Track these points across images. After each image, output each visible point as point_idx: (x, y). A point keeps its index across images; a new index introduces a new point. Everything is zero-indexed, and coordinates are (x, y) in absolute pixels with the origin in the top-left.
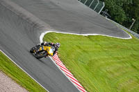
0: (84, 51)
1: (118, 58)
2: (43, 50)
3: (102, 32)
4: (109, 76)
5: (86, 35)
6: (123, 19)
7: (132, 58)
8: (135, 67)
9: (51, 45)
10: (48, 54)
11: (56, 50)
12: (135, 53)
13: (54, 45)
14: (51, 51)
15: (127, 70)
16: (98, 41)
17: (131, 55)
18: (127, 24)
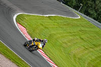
0: (46, 27)
1: (70, 33)
2: (34, 45)
3: (59, 14)
4: (64, 45)
5: (47, 16)
6: (74, 4)
7: (80, 33)
8: (83, 39)
9: (40, 41)
10: (38, 48)
11: (44, 44)
12: (83, 29)
13: (42, 41)
14: (40, 46)
15: (77, 41)
16: (56, 20)
17: (80, 30)
18: (76, 8)
